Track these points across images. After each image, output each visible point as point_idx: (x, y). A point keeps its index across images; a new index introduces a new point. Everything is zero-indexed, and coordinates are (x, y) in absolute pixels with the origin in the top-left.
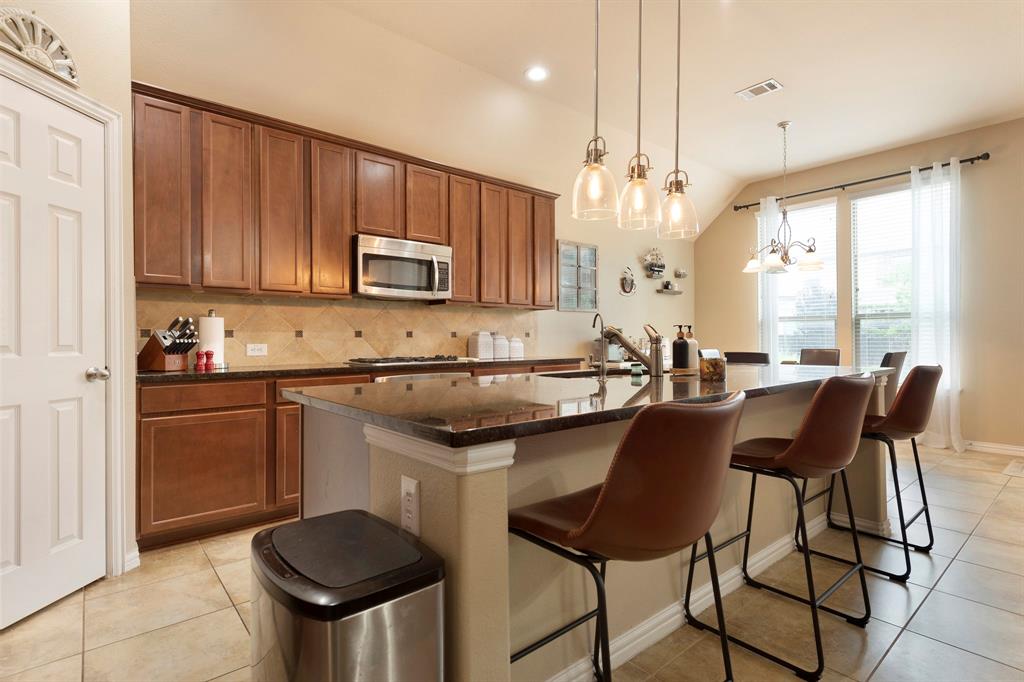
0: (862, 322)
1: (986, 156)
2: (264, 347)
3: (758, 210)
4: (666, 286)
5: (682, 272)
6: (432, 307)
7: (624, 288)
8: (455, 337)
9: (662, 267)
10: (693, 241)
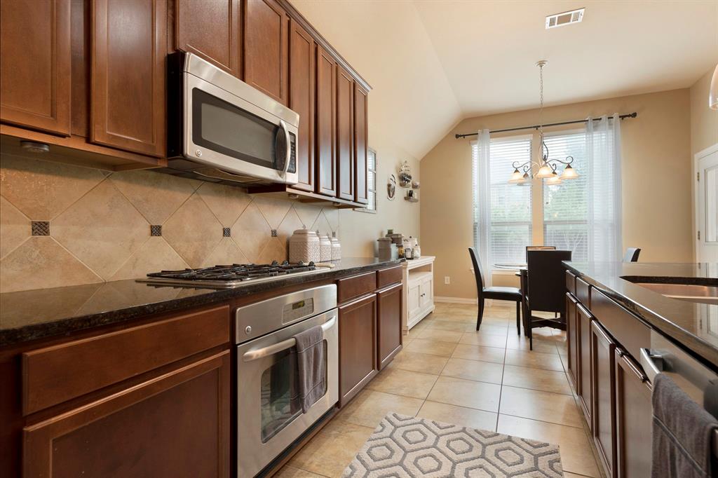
0: (549, 227)
1: (634, 115)
3: (476, 139)
4: (410, 194)
5: (418, 183)
6: (252, 195)
7: (389, 194)
8: (276, 236)
9: (410, 177)
10: (419, 159)
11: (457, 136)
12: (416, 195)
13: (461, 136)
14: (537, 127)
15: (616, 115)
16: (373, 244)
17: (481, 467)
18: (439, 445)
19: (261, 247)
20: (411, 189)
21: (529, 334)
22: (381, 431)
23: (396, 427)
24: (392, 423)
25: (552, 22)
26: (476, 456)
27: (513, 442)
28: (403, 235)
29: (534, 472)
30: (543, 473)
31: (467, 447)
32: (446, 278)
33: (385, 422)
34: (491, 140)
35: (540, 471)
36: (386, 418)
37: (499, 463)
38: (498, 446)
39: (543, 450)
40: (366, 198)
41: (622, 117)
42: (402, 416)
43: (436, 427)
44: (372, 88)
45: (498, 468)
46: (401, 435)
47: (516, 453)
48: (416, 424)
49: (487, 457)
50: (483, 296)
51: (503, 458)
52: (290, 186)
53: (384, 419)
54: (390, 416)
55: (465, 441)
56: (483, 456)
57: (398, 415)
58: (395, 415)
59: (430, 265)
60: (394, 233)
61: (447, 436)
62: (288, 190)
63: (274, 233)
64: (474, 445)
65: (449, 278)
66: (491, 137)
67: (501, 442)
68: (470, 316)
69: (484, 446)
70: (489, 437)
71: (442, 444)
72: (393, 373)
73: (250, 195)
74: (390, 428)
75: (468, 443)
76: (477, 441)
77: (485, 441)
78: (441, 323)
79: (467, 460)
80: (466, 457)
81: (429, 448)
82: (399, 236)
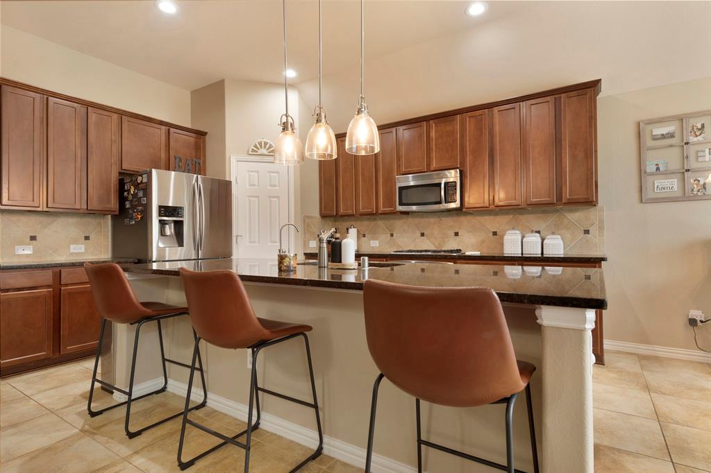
2: (377, 242)
8: (496, 235)
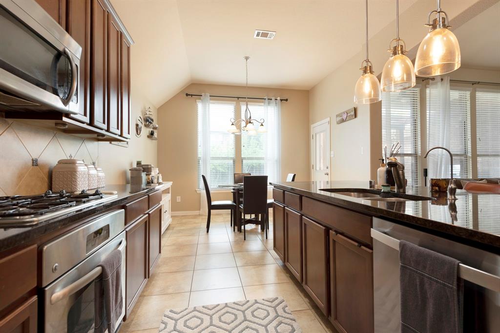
1: (287, 100)
3: (201, 99)
4: (152, 134)
5: (157, 126)
6: (10, 121)
7: (137, 132)
8: (37, 165)
9: (152, 120)
10: (157, 108)
11: (187, 95)
12: (156, 135)
13: (189, 95)
14: (238, 98)
15: (279, 98)
16: (125, 173)
17: (247, 327)
18: (214, 323)
19: (20, 177)
20: (152, 130)
21: (240, 230)
22: (165, 328)
23: (176, 320)
24: (172, 318)
25: (258, 35)
26: (241, 321)
27: (259, 303)
28: (152, 166)
29: (277, 319)
30: (282, 317)
31: (233, 317)
32: (177, 197)
33: (166, 320)
34: (211, 101)
35: (280, 316)
36: (165, 316)
37: (256, 320)
38: (252, 309)
39: (277, 302)
40: (129, 133)
41: (281, 100)
42: (177, 310)
43: (206, 309)
44: (134, 42)
45: (257, 324)
46: (182, 325)
47: (263, 309)
48: (191, 312)
49: (248, 319)
50: (211, 207)
51: (257, 316)
52: (67, 115)
53: (164, 317)
54: (168, 313)
55: (230, 313)
56: (245, 320)
57: (174, 310)
58: (171, 311)
59: (169, 188)
60: (143, 163)
61: (217, 314)
62: (65, 119)
63: (35, 163)
64: (237, 314)
65: (180, 197)
66: (210, 100)
67: (252, 306)
68: (198, 223)
69: (243, 312)
70: (244, 304)
71: (216, 321)
72: (156, 278)
73: (7, 119)
74: (171, 323)
75: (233, 314)
76: (238, 310)
77: (243, 308)
78: (179, 231)
79: (237, 326)
80: (236, 324)
81: (208, 327)
82: (149, 167)
